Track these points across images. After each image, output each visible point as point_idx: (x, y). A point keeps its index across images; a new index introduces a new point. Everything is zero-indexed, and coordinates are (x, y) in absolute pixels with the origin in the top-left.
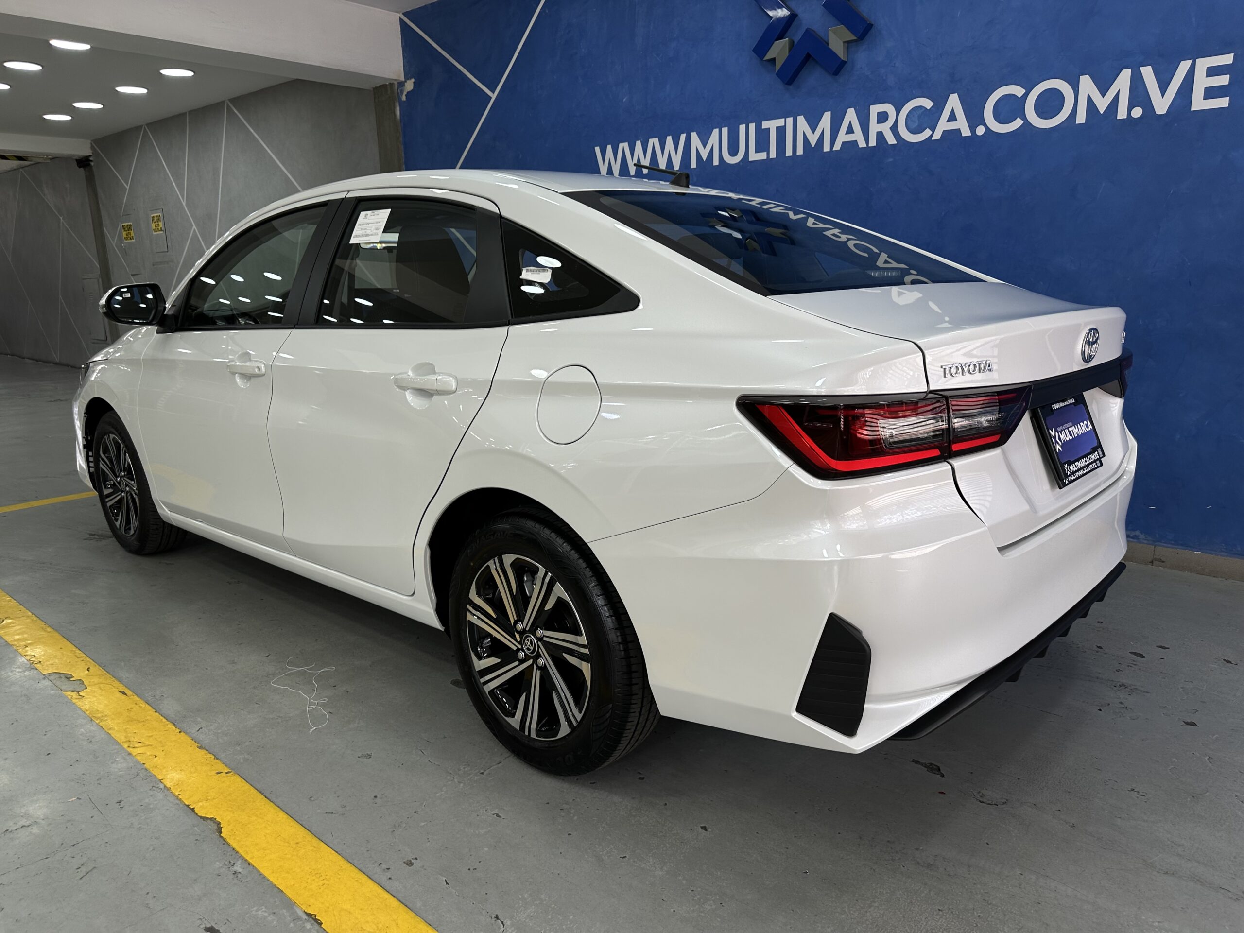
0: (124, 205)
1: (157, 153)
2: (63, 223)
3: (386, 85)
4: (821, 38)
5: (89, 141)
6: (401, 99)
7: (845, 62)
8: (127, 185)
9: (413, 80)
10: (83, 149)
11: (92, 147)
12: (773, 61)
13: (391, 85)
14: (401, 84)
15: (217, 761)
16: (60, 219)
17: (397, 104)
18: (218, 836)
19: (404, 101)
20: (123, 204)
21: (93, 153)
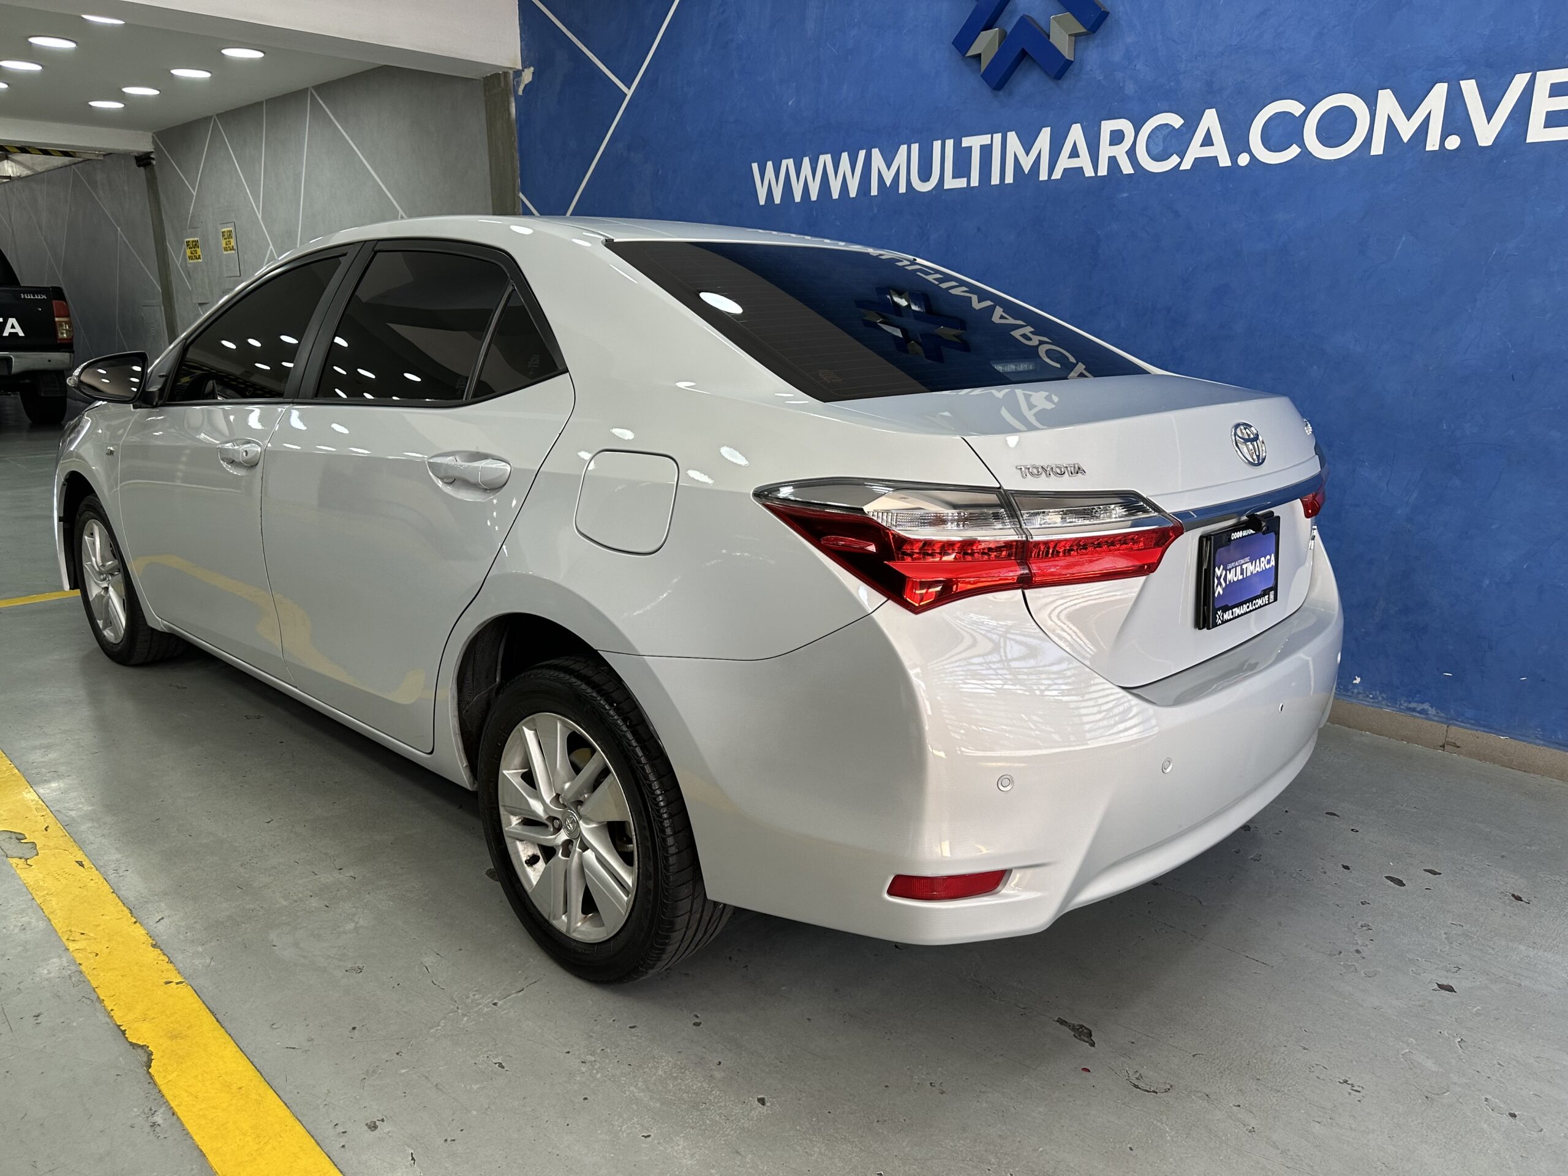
0: (190, 216)
1: (229, 151)
2: (121, 237)
3: (499, 74)
4: (1042, 29)
5: (150, 134)
6: (517, 93)
7: (1071, 62)
8: (194, 191)
9: (532, 69)
10: (144, 144)
11: (154, 142)
12: (978, 57)
13: (506, 74)
14: (518, 74)
15: (170, 966)
16: (117, 230)
17: (512, 99)
18: (145, 1072)
19: (521, 96)
20: (189, 214)
21: (155, 149)
